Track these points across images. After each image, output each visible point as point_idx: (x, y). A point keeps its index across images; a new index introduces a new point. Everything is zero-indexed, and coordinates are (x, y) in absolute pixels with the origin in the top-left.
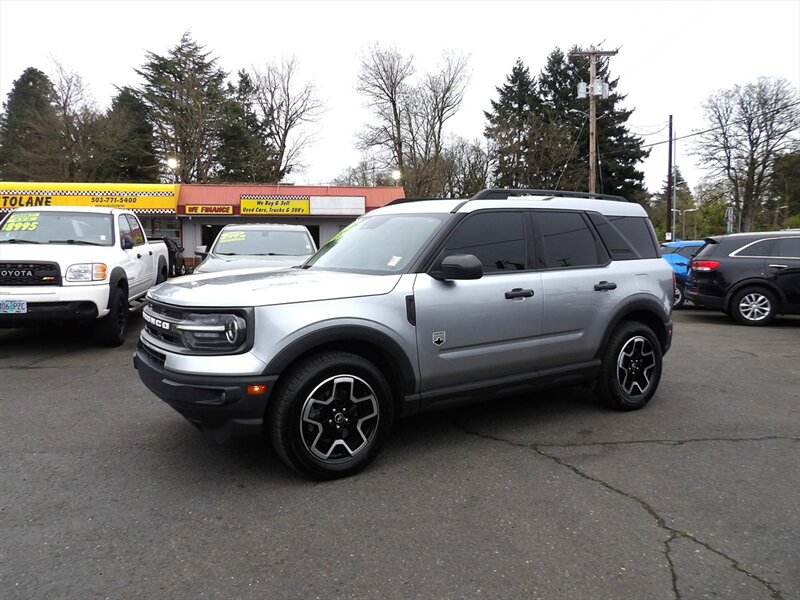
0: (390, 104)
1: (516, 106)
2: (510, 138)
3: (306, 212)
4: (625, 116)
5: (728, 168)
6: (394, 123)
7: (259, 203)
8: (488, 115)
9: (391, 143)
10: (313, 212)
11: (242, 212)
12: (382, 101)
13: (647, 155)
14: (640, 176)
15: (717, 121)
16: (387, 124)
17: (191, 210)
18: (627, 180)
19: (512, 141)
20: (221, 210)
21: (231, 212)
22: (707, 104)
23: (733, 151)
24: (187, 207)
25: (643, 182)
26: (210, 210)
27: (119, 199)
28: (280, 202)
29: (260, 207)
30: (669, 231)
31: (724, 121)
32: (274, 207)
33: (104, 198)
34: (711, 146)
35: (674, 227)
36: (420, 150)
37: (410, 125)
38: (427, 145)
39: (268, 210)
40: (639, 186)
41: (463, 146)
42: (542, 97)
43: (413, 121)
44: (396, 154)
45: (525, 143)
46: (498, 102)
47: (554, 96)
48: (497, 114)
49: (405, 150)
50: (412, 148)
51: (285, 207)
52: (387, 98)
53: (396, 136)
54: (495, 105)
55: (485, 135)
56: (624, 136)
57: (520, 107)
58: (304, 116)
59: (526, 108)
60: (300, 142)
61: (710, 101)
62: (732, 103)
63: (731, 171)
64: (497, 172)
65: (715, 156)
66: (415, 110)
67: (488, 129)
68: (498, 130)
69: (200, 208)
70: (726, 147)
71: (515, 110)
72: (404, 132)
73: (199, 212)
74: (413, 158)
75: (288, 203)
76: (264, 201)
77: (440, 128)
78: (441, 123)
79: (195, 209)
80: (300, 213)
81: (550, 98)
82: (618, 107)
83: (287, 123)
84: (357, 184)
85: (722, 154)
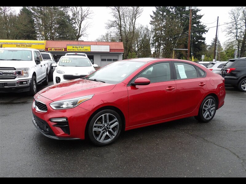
0: (117, 12)
1: (161, 13)
2: (159, 25)
3: (89, 51)
4: (200, 17)
5: (236, 36)
6: (119, 19)
7: (73, 47)
8: (151, 16)
9: (118, 26)
10: (92, 51)
11: (67, 50)
12: (115, 11)
13: (207, 31)
14: (204, 39)
15: (234, 19)
16: (116, 19)
17: (50, 49)
18: (199, 40)
19: (159, 26)
20: (60, 50)
21: (64, 50)
22: (231, 13)
23: (238, 30)
24: (49, 49)
25: (205, 41)
26: (57, 50)
27: (25, 45)
28: (80, 47)
29: (74, 49)
30: (214, 58)
31: (236, 19)
32: (78, 49)
33: (21, 45)
34: (231, 28)
35: (216, 57)
36: (128, 29)
37: (124, 20)
38: (130, 27)
39: (76, 50)
40: (204, 43)
41: (142, 28)
42: (171, 10)
43: (125, 19)
44: (119, 30)
45: (164, 27)
46: (155, 11)
47: (175, 9)
48: (155, 16)
49: (122, 29)
50: (125, 28)
51: (82, 49)
52: (117, 10)
53: (120, 24)
54: (154, 13)
55: (150, 23)
56: (199, 24)
57: (163, 14)
58: (88, 16)
59: (165, 14)
60: (86, 26)
61: (232, 11)
62: (240, 12)
63: (238, 38)
64: (153, 37)
65: (232, 32)
66: (126, 14)
67: (151, 21)
68: (154, 22)
69: (53, 49)
70: (236, 29)
71: (161, 15)
72: (122, 23)
73: (53, 50)
74: (125, 32)
75: (83, 47)
76: (75, 47)
77: (135, 21)
78: (135, 19)
79: (52, 49)
80: (87, 51)
81: (173, 10)
82: (198, 14)
83: (81, 19)
84: (104, 41)
85: (235, 31)
